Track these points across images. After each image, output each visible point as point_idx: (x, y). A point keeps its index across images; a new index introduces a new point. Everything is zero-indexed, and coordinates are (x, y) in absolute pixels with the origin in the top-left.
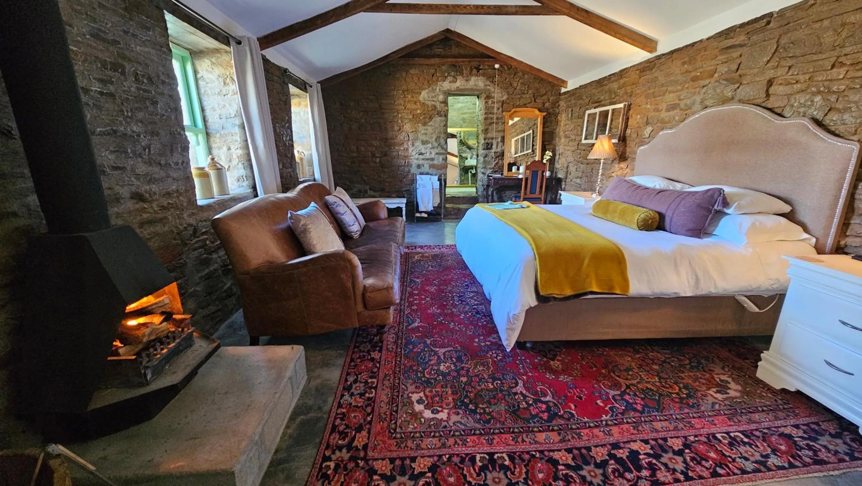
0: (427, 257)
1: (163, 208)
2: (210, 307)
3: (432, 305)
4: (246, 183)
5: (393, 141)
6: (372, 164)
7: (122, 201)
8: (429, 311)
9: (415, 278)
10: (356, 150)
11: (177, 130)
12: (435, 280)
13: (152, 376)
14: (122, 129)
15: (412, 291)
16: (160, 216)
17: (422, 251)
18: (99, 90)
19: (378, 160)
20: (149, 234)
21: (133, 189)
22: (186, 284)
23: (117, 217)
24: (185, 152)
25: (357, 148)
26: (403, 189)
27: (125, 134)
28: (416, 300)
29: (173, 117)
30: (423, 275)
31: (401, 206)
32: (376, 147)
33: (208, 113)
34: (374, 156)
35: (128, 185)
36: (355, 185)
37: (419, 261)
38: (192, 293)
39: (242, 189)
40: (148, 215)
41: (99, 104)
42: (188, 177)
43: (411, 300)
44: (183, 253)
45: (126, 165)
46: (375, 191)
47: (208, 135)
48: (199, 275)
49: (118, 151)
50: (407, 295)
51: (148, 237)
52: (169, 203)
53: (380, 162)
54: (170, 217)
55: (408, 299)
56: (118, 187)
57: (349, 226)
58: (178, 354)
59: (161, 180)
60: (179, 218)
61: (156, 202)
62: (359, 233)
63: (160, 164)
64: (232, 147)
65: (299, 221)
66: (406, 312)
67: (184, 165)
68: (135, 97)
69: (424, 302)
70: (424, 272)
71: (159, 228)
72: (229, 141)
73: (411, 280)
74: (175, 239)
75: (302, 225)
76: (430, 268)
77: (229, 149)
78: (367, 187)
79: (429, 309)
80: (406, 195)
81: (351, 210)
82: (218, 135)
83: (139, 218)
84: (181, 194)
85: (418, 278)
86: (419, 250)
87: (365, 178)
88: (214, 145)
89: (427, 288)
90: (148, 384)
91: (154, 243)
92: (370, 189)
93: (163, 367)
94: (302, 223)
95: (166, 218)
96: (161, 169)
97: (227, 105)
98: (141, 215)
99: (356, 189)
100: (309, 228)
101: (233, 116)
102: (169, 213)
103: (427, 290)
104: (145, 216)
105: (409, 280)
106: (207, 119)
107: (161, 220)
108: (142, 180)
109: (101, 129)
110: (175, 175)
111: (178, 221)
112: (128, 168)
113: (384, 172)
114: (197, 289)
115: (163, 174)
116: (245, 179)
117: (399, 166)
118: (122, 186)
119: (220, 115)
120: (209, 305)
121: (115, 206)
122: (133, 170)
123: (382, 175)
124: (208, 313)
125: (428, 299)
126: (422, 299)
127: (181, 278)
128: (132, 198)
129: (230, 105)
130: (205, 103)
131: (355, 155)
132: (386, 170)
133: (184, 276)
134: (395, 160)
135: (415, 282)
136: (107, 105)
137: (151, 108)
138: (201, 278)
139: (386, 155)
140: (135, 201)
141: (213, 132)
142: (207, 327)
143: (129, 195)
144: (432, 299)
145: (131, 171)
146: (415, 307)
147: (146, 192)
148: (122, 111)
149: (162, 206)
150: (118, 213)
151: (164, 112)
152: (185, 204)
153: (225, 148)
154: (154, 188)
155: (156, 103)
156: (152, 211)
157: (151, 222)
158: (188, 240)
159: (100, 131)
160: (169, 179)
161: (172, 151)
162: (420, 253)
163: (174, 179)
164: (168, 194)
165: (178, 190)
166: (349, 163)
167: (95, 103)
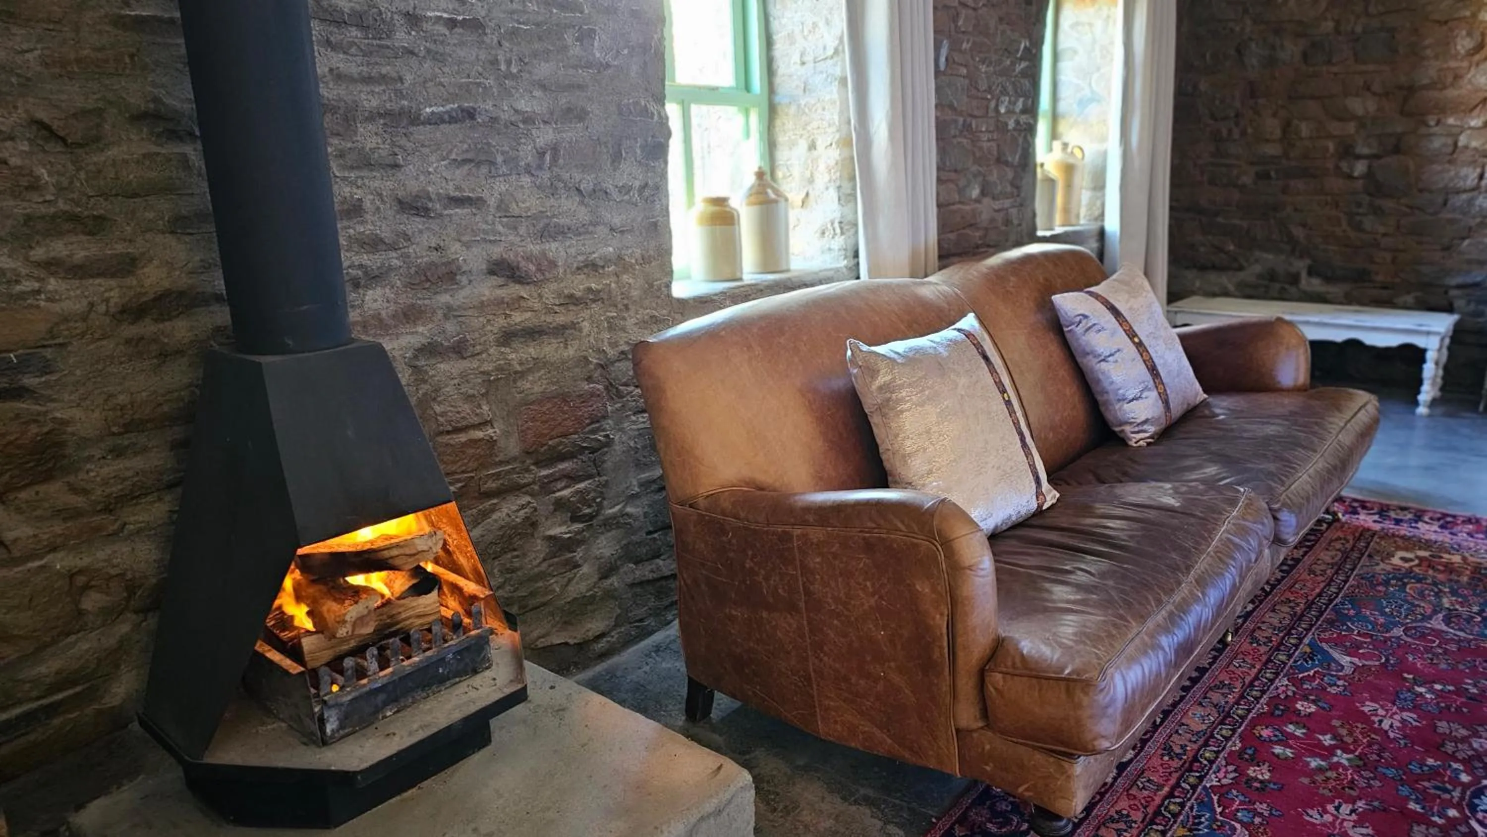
0: (1449, 568)
1: (572, 301)
2: (660, 562)
3: (1341, 794)
4: (839, 242)
5: (1434, 94)
6: (1335, 184)
7: (464, 280)
8: (1314, 816)
9: (1338, 643)
10: (1278, 133)
11: (637, 103)
12: (1428, 682)
13: (341, 727)
14: (489, 106)
15: (1292, 700)
16: (561, 319)
17: (1445, 537)
18: (445, 15)
19: (1360, 168)
20: (521, 364)
21: (497, 252)
22: (601, 494)
23: (446, 317)
24: (656, 159)
25: (1287, 126)
26: (1454, 281)
27: (494, 120)
28: (1286, 740)
29: (635, 68)
30: (1380, 645)
31: (1419, 341)
32: (1362, 122)
33: (779, 48)
34: (1347, 151)
35: (485, 240)
36: (1257, 253)
37: (1402, 577)
38: (614, 517)
39: (828, 257)
40: (528, 315)
41: (440, 49)
42: (655, 225)
43: (1266, 733)
44: (604, 417)
45: (485, 195)
46: (1328, 279)
47: (772, 111)
48: (644, 476)
49: (470, 161)
50: (1263, 706)
51: (519, 368)
52: (590, 290)
53: (1369, 175)
54: (586, 324)
55: (1254, 724)
56: (458, 245)
57: (1123, 399)
58: (429, 685)
59: (580, 231)
60: (611, 328)
61: (554, 286)
62: (1151, 429)
63: (578, 190)
64: (819, 143)
65: (873, 372)
66: (1211, 781)
67: (646, 193)
68: (538, 25)
69: (1314, 763)
70: (1398, 632)
71: (550, 349)
72: (815, 124)
73: (1315, 650)
74: (589, 379)
75: (880, 388)
76: (1437, 623)
77: (812, 146)
78: (1300, 265)
79: (1321, 804)
80: (1459, 303)
81: (1140, 345)
82: (793, 109)
83: (501, 322)
84: (627, 268)
85: (1352, 651)
86: (1428, 530)
87: (1299, 233)
88: (782, 139)
89: (1368, 707)
90: (324, 742)
91: (533, 382)
92: (1311, 273)
93: (378, 710)
94: (882, 379)
95: (574, 325)
96: (582, 203)
97: (821, 24)
98: (507, 316)
99: (1257, 268)
100: (899, 401)
101: (830, 52)
102: (586, 314)
103: (1365, 718)
104: (518, 317)
105: (1304, 648)
106: (775, 67)
107: (560, 331)
108: (522, 230)
109: (434, 109)
110: (617, 221)
111: (606, 335)
112: (492, 202)
113: (1377, 211)
114: (629, 510)
115: (583, 215)
116: (838, 231)
117: (1451, 192)
118: (467, 245)
119: (802, 55)
120: (657, 556)
121: (446, 291)
122: (502, 206)
123: (1369, 223)
124: (651, 576)
125: (1342, 757)
126: (1318, 750)
127: (590, 477)
128: (491, 272)
129: (828, 23)
130: (775, 25)
131: (1272, 150)
132: (1388, 204)
133: (599, 474)
134: (1437, 167)
135: (1329, 660)
136: (461, 53)
137: (576, 50)
138: (645, 484)
139: (1397, 150)
140: (501, 281)
141: (785, 101)
142: (641, 612)
143: (484, 267)
144: (1363, 764)
145: (498, 208)
146: (1262, 773)
147: (529, 258)
148: (495, 62)
149: (571, 296)
150: (449, 308)
151: (609, 58)
152: (635, 293)
153: (803, 145)
154: (553, 248)
155: (591, 33)
156: (537, 306)
157: (533, 333)
158: (626, 385)
159: (433, 113)
160: (600, 228)
161: (617, 158)
162: (1428, 544)
163: (612, 229)
164: (592, 267)
165: (620, 258)
166: (1247, 180)
167: (432, 47)
